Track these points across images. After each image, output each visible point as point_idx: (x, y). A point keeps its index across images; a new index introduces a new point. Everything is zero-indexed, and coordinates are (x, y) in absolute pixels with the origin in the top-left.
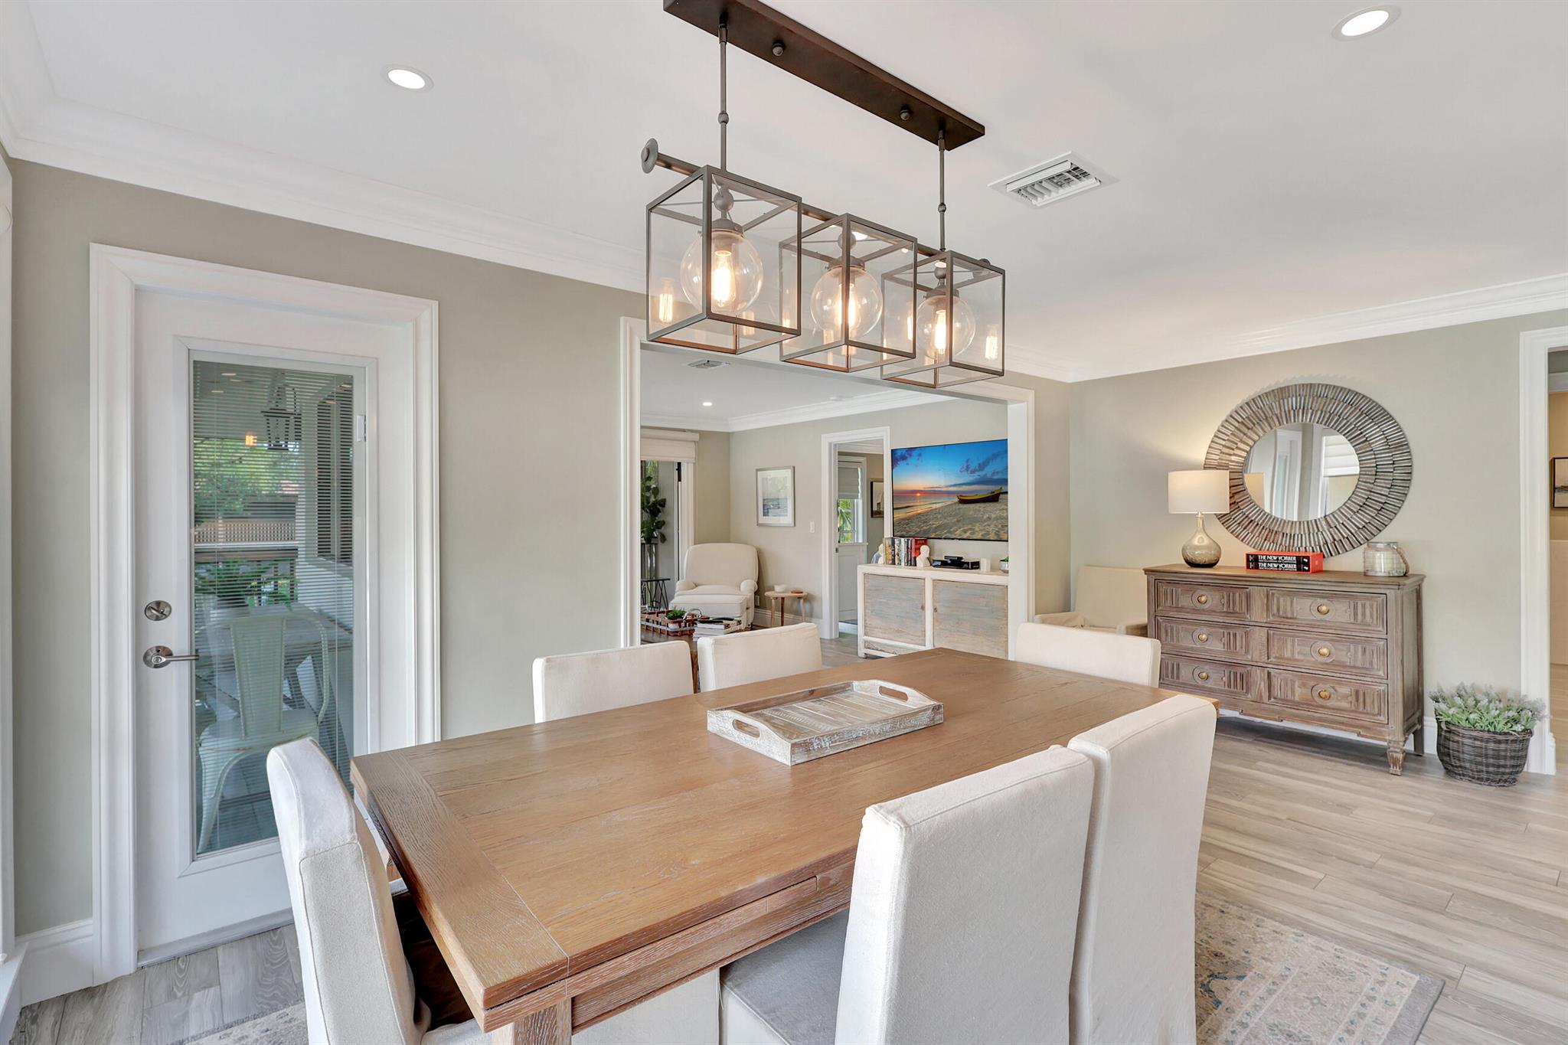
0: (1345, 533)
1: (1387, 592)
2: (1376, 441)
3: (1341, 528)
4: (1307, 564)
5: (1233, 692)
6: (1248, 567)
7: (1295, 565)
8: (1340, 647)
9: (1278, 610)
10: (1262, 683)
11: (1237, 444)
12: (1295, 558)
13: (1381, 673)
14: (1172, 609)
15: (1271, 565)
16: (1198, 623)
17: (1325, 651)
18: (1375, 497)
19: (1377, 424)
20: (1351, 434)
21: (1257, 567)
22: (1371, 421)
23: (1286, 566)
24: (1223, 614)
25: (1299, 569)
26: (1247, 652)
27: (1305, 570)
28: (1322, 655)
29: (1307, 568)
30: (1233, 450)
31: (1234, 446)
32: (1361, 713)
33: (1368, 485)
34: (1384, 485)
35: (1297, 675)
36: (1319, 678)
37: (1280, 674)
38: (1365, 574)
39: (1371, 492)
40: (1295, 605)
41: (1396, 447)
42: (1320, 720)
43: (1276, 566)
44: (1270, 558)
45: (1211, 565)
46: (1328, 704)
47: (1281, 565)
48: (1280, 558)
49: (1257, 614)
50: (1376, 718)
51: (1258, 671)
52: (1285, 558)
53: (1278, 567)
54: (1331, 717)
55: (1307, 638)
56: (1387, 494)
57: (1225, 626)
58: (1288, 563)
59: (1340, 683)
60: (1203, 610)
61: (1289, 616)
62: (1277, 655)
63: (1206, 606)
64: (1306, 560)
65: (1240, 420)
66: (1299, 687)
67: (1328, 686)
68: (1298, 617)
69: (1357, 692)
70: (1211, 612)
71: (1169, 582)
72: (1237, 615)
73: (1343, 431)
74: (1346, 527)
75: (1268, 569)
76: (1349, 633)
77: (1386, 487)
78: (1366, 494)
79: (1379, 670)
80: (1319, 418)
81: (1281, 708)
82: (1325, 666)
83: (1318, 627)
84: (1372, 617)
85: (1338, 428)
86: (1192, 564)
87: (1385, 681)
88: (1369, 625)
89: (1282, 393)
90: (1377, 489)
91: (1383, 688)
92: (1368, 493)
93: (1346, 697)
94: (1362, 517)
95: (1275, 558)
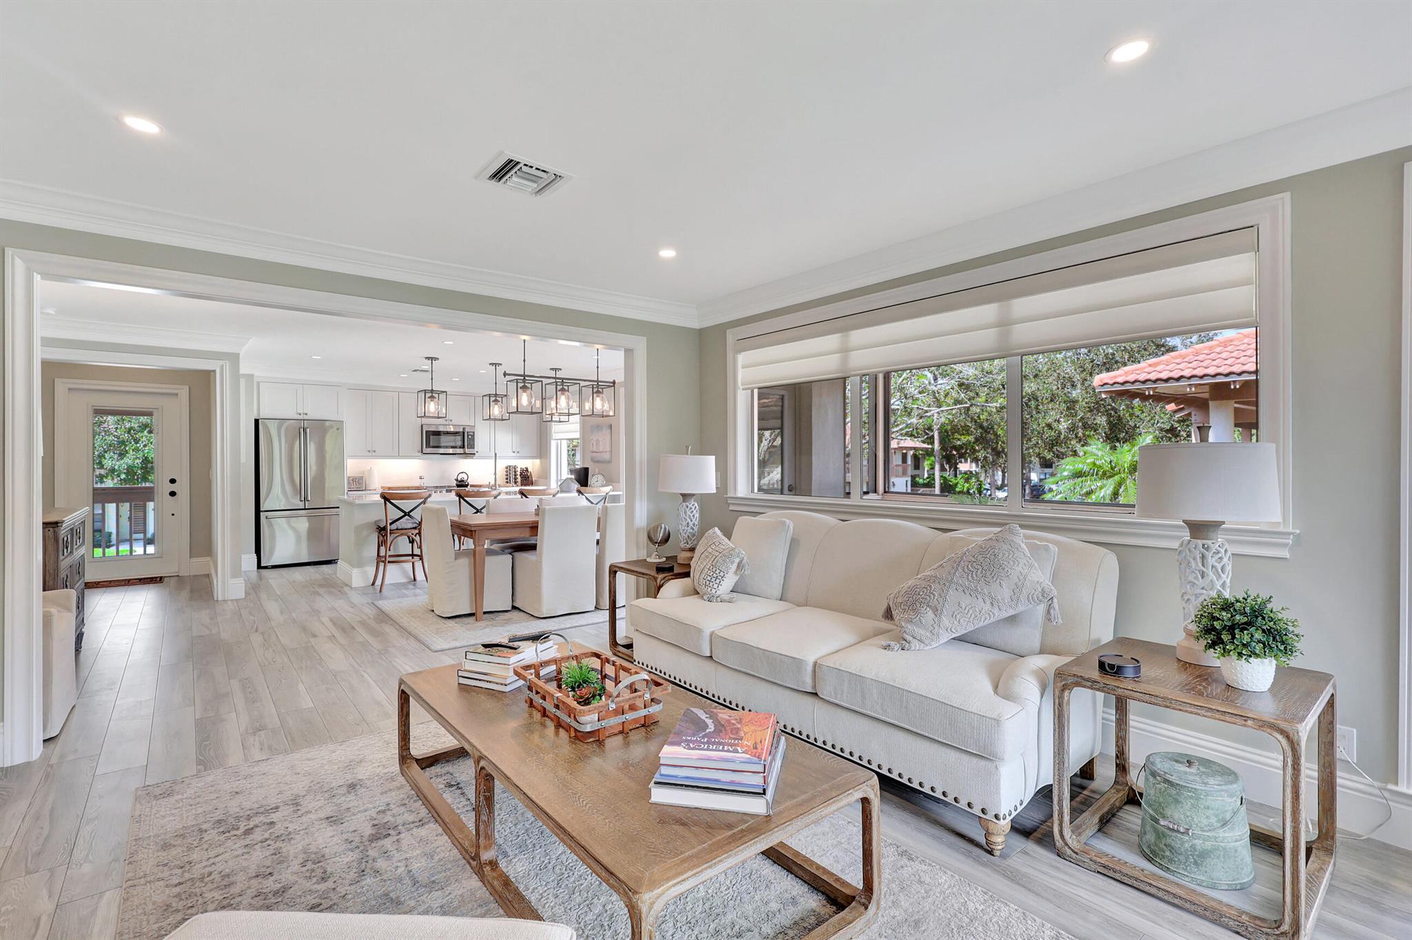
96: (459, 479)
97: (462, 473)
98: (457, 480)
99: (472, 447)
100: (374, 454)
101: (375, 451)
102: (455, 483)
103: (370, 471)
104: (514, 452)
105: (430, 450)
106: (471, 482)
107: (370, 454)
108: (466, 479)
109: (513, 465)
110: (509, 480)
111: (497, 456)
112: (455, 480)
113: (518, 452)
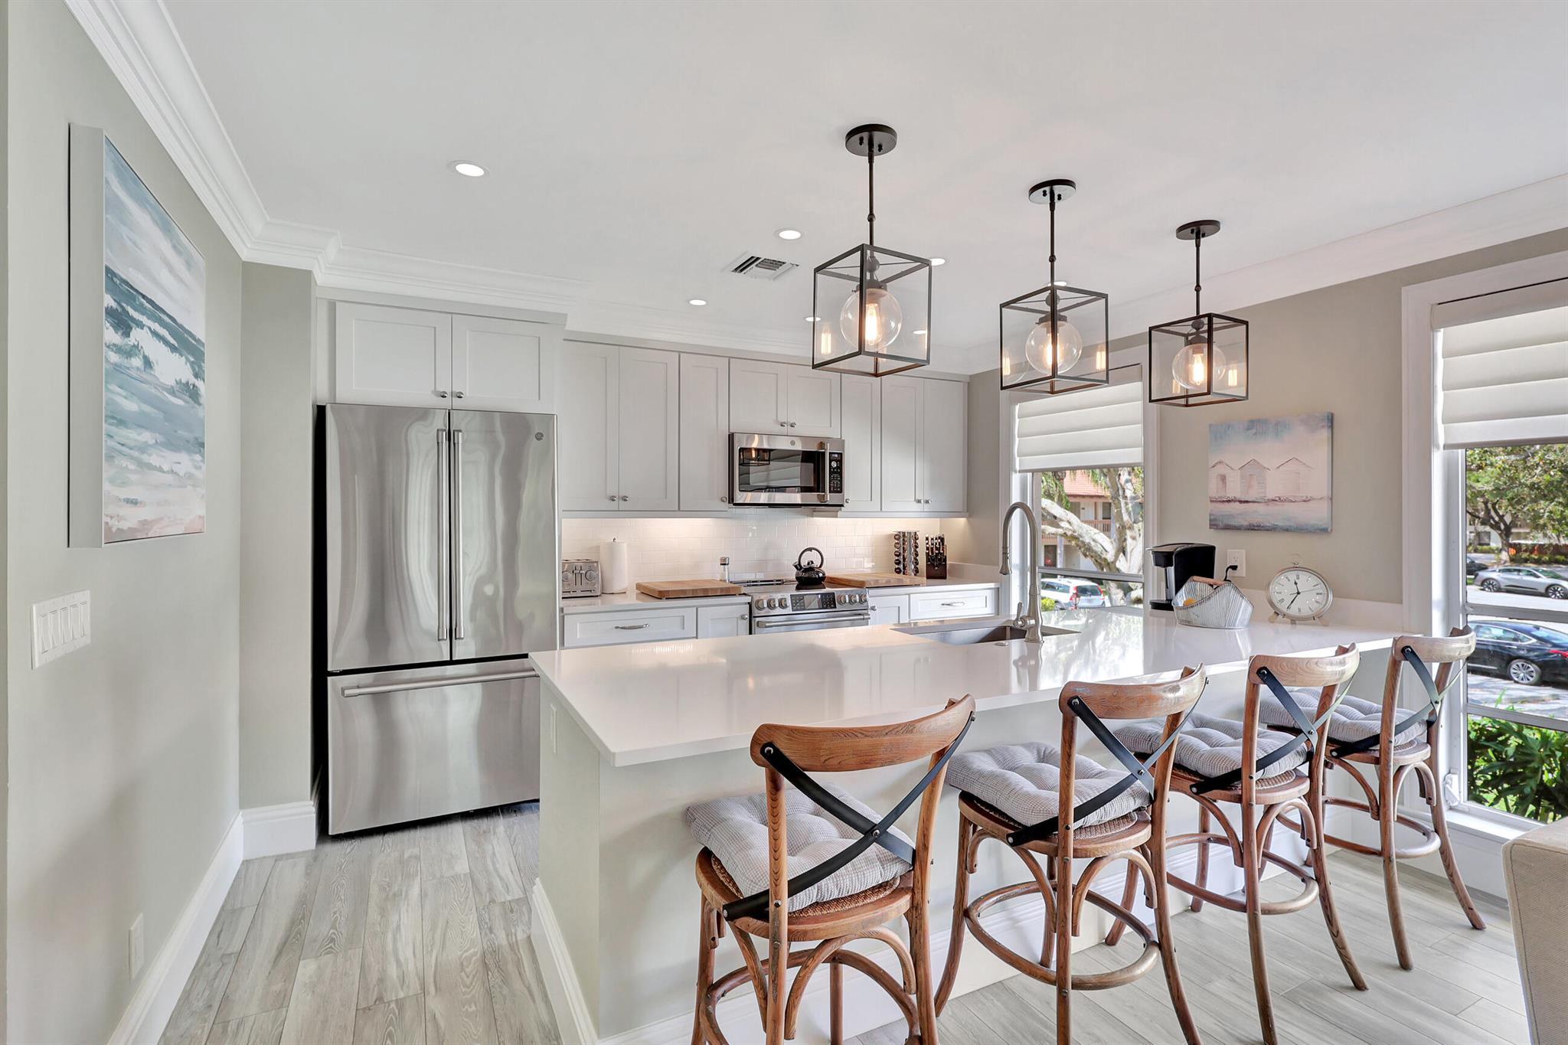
96: (804, 563)
97: (810, 549)
98: (798, 567)
99: (838, 489)
100: (623, 505)
101: (624, 499)
102: (792, 574)
103: (612, 547)
104: (919, 501)
105: (749, 497)
106: (829, 571)
107: (614, 505)
108: (817, 563)
109: (912, 529)
110: (901, 566)
111: (883, 510)
112: (796, 566)
113: (927, 502)
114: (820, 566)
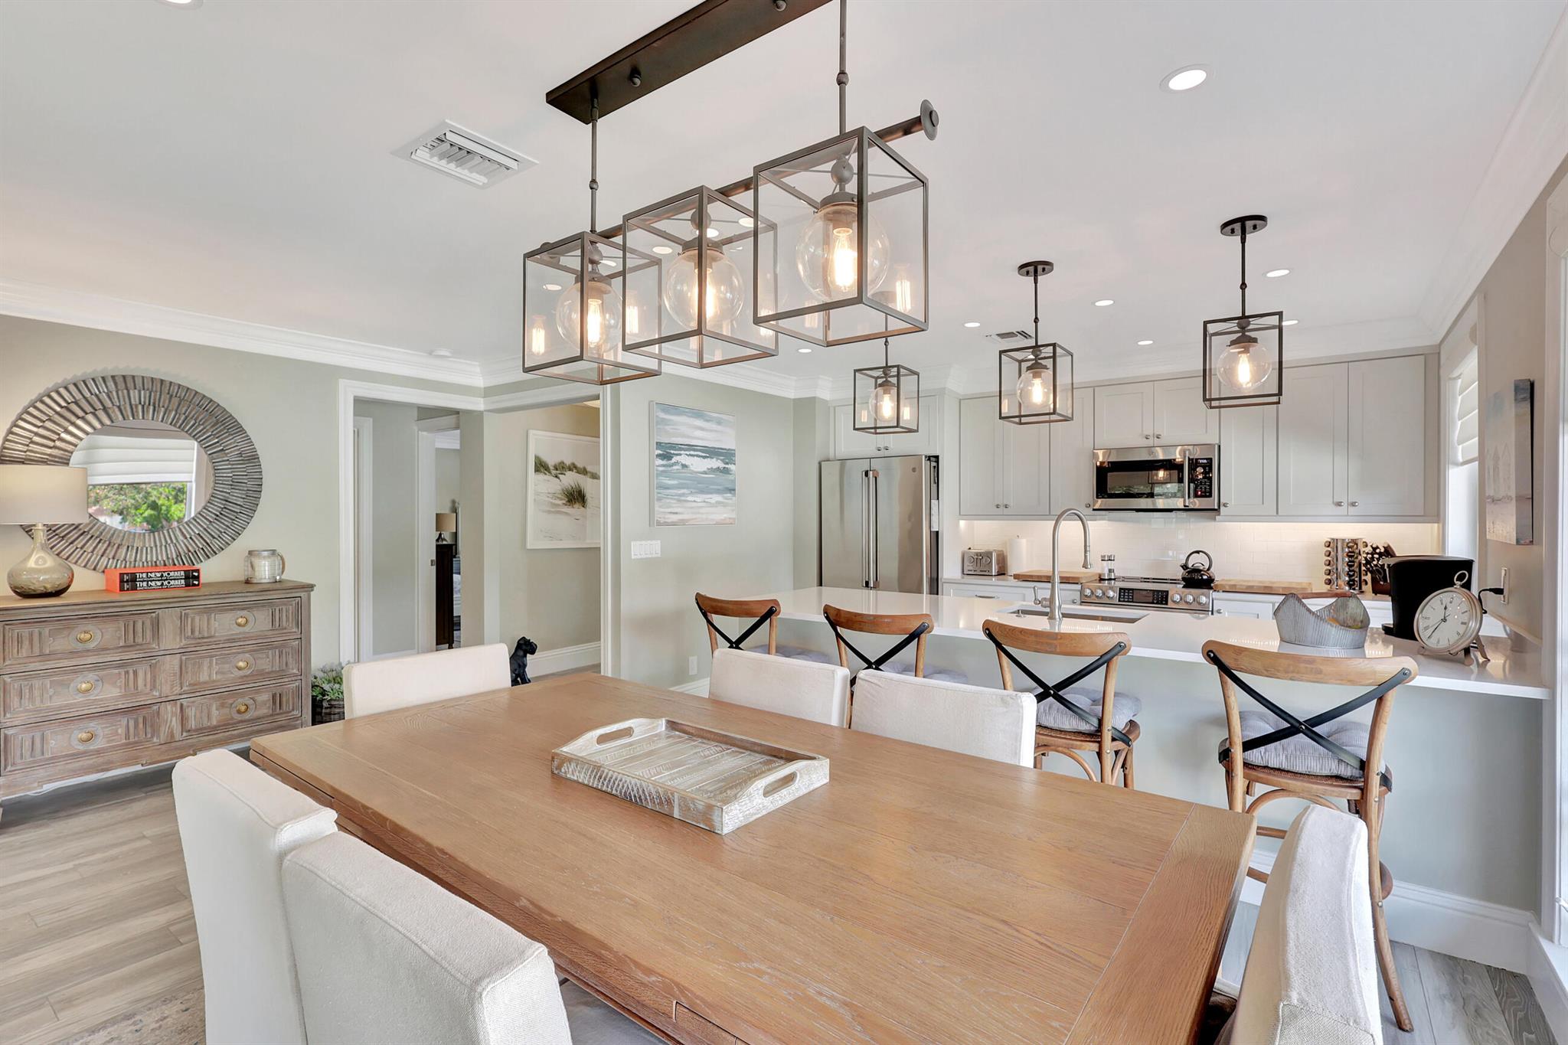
0: (201, 543)
1: (302, 595)
2: (231, 452)
3: (197, 538)
4: (197, 578)
5: (136, 742)
6: (122, 589)
7: (183, 581)
8: (260, 656)
9: (193, 632)
10: (174, 719)
11: (59, 434)
12: (182, 573)
13: (295, 671)
14: (32, 660)
15: (153, 584)
16: (76, 670)
17: (241, 664)
18: (231, 506)
19: (232, 435)
20: (207, 442)
21: (134, 588)
22: (226, 431)
23: (172, 582)
24: (120, 650)
25: (187, 585)
26: (153, 687)
27: (194, 585)
28: (240, 669)
29: (196, 583)
30: (54, 441)
31: (55, 437)
32: (278, 714)
33: (224, 494)
34: (239, 495)
35: (214, 698)
36: (239, 693)
37: (193, 702)
38: (247, 582)
39: (227, 501)
40: (212, 621)
41: (249, 460)
42: (240, 736)
43: (159, 583)
44: (153, 575)
45: (58, 593)
46: (247, 717)
47: (166, 583)
48: (165, 574)
49: (170, 639)
50: (290, 714)
51: (169, 707)
52: (172, 574)
53: (162, 584)
54: (250, 729)
55: (225, 654)
56: (242, 504)
57: (122, 664)
58: (175, 579)
59: (258, 692)
60: (88, 651)
61: (206, 635)
62: (192, 682)
63: (92, 645)
64: (196, 574)
65: (63, 404)
66: (217, 710)
67: (247, 698)
68: (217, 635)
69: (274, 696)
70: (102, 650)
71: (26, 622)
72: (138, 647)
73: (200, 437)
74: (201, 537)
75: (149, 589)
76: (269, 640)
77: (241, 498)
78: (222, 504)
79: (293, 669)
80: (173, 420)
81: (196, 740)
82: (245, 679)
83: (239, 640)
84: (287, 620)
85: (194, 433)
86: (25, 594)
87: (299, 677)
88: (285, 629)
89: (126, 381)
90: (233, 499)
91: (297, 684)
92: (224, 502)
93: (264, 703)
94: (217, 527)
95: (159, 575)
96: (1190, 565)
97: (1198, 552)
98: (1188, 568)
99: (1218, 493)
100: (1006, 511)
101: (1006, 507)
104: (1339, 504)
105: (1107, 502)
110: (1333, 577)
111: (1280, 514)
112: (1182, 567)
113: (1353, 504)
114: (1208, 569)
